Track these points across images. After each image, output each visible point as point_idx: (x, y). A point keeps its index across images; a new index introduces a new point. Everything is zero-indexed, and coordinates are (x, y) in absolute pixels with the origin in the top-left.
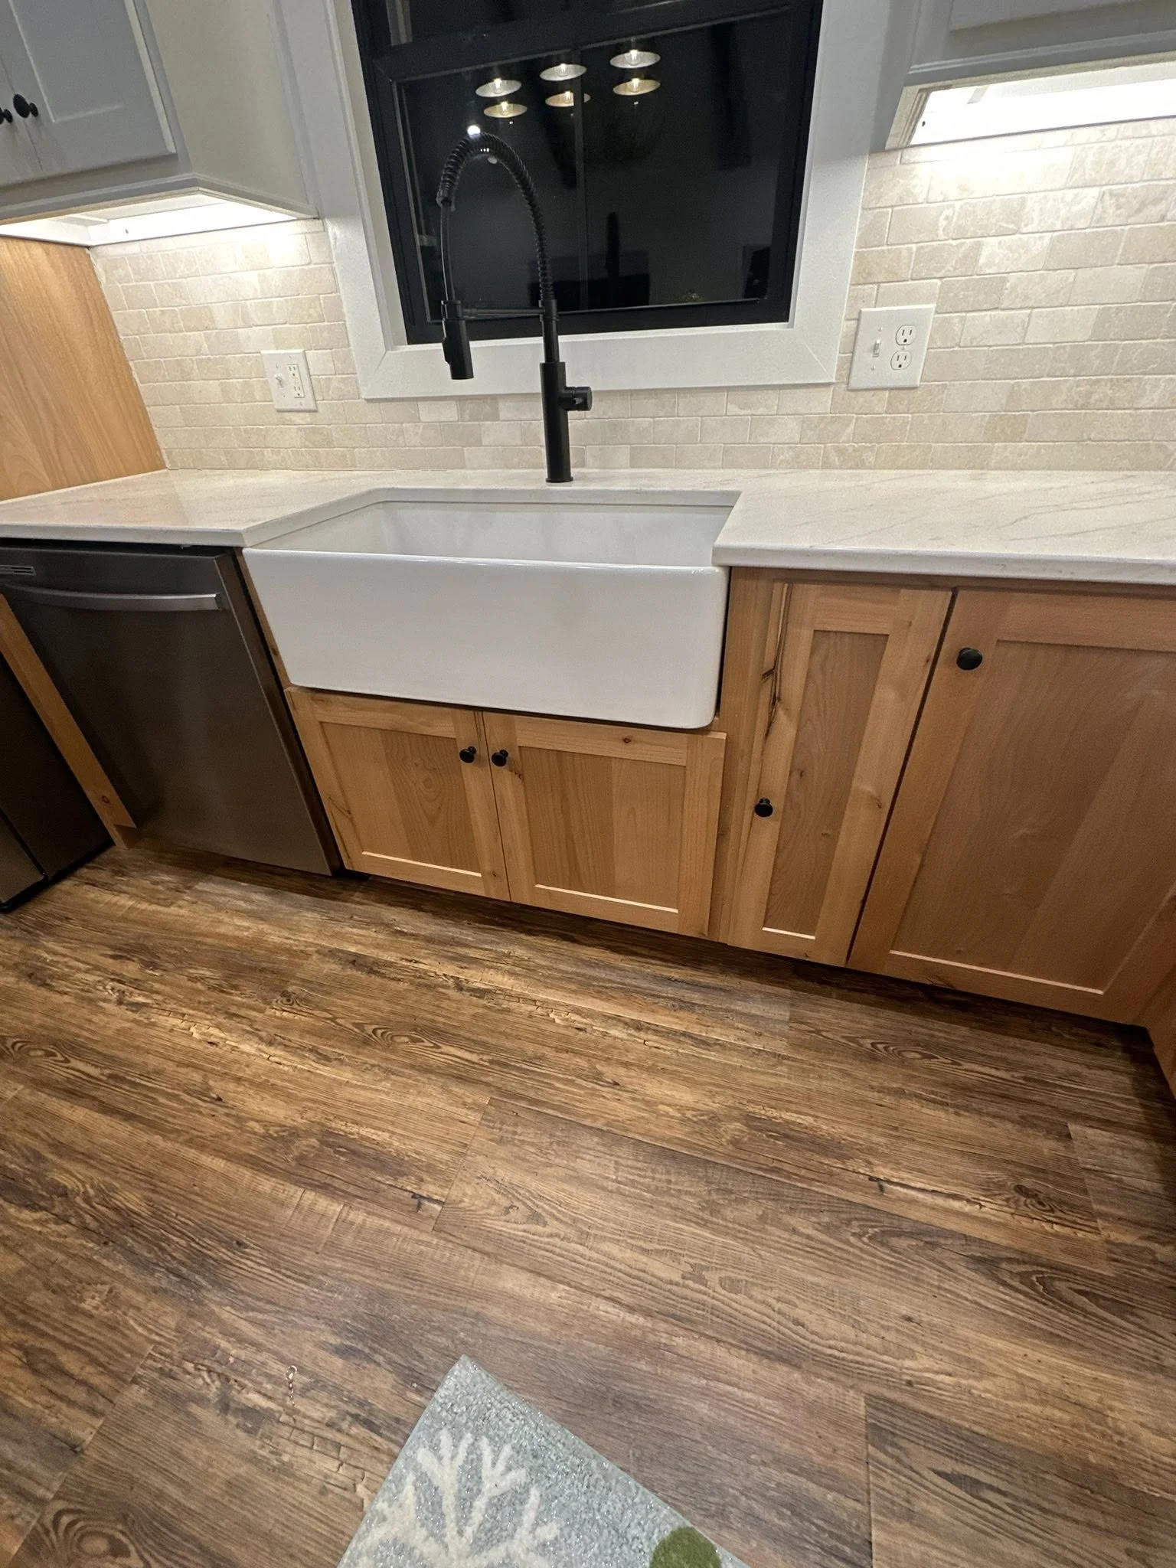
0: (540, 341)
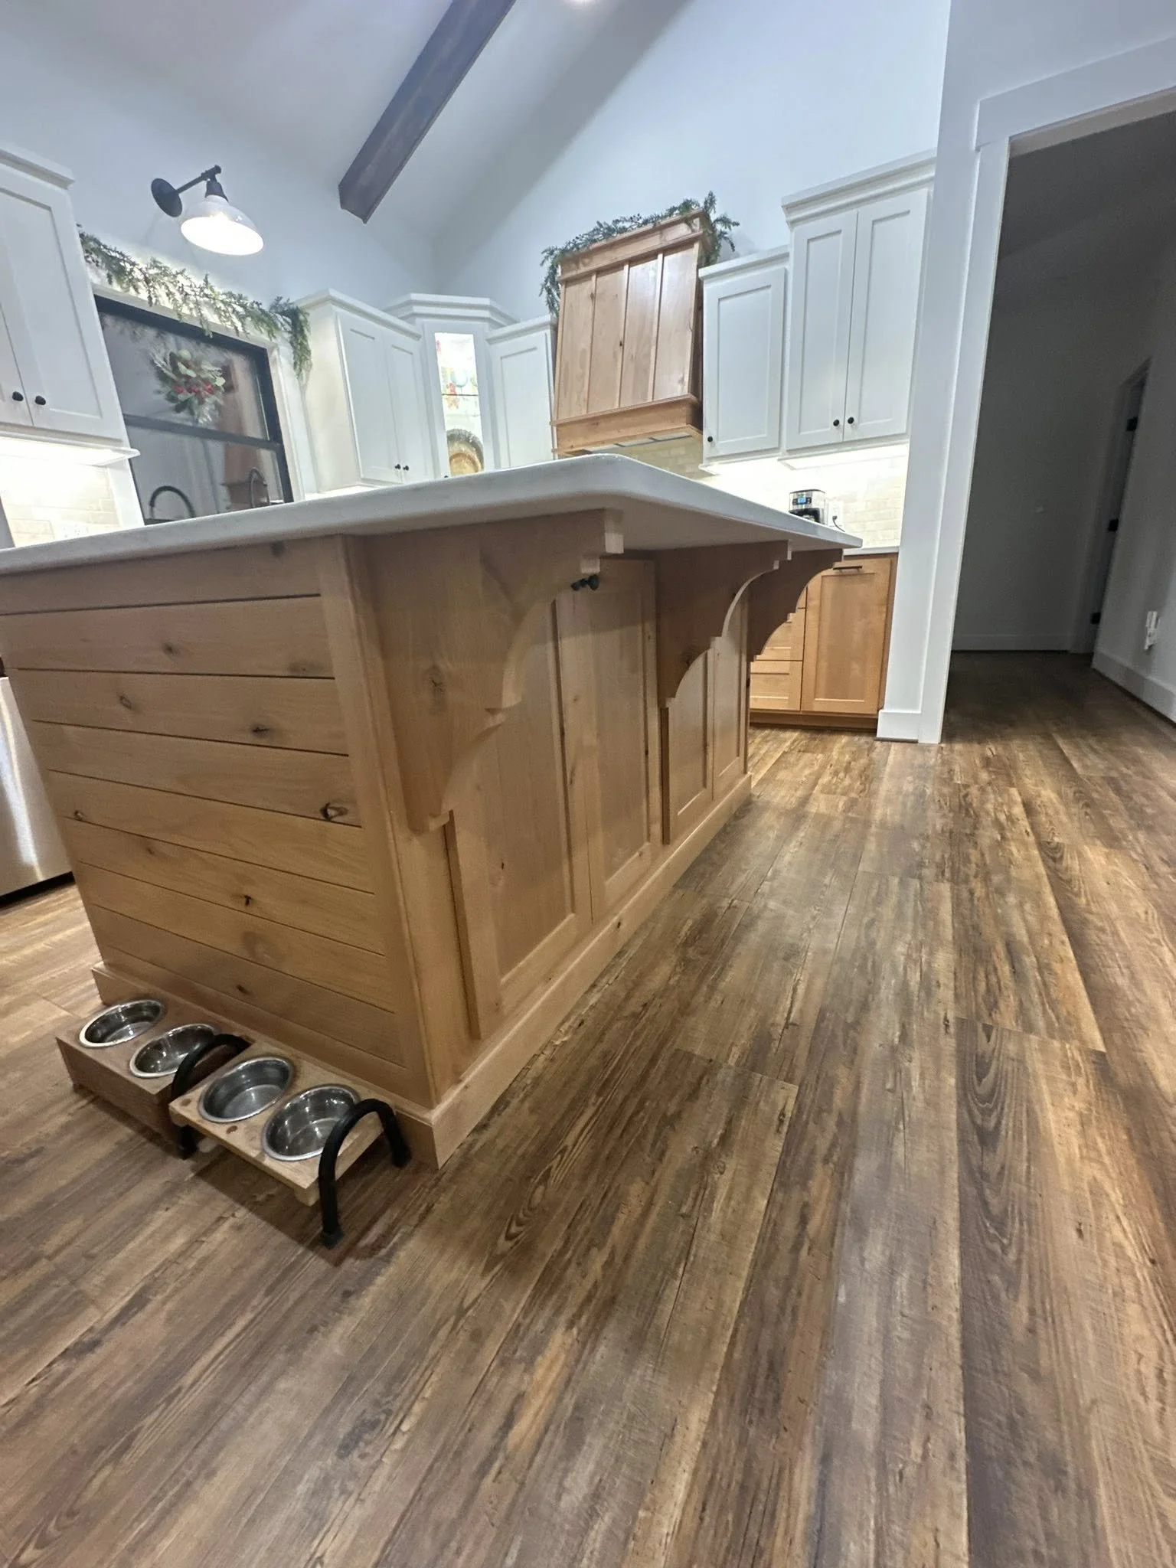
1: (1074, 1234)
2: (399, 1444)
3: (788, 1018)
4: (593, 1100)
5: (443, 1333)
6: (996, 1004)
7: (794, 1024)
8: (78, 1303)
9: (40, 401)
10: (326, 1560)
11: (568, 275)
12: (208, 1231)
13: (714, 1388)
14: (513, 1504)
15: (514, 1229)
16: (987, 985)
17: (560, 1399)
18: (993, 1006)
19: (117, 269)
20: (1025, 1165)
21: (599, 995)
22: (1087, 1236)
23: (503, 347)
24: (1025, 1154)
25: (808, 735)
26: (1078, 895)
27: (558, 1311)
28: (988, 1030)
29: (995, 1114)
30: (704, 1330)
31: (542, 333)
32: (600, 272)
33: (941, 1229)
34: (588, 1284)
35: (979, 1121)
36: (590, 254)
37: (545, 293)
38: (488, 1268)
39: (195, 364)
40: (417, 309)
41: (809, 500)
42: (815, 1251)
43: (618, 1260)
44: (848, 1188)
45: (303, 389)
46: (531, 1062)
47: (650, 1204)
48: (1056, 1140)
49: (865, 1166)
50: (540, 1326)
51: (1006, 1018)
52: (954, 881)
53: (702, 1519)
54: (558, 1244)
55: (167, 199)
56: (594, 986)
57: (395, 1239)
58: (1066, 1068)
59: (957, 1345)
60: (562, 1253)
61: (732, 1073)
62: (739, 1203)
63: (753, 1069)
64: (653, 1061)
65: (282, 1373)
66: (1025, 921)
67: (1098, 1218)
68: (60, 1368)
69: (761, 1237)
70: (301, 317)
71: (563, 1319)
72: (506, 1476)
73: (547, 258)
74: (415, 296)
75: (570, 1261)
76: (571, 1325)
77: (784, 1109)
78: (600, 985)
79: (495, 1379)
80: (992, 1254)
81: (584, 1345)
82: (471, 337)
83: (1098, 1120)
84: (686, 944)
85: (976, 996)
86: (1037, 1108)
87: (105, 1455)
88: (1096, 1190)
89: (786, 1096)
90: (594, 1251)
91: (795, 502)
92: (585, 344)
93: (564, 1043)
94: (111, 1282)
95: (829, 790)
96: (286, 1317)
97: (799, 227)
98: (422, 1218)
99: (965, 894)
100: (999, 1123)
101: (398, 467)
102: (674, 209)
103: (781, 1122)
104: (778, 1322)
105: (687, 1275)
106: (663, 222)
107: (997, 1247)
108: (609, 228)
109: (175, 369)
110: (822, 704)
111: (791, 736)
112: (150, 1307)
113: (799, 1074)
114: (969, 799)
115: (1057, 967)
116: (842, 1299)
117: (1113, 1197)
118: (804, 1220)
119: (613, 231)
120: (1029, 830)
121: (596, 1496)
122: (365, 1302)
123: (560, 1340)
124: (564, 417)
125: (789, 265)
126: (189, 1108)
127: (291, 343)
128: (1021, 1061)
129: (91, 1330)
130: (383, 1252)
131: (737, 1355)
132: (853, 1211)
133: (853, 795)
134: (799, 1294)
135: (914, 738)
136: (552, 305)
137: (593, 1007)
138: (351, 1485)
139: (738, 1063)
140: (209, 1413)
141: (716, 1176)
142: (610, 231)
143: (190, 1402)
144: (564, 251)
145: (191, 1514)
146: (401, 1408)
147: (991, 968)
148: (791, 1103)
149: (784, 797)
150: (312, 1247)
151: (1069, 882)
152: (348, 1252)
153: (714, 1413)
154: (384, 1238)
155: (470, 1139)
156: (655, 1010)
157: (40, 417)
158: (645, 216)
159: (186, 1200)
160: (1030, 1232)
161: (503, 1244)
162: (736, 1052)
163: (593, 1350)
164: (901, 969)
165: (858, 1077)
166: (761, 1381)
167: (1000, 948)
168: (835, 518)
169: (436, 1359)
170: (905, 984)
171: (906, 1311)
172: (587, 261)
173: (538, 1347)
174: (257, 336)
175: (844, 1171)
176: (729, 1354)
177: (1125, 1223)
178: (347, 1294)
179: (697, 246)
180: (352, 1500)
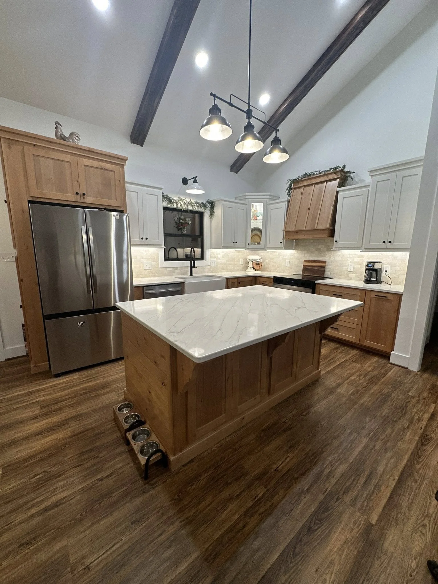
0: (190, 261)
1: (315, 570)
2: (141, 527)
3: (277, 468)
4: (213, 469)
5: (157, 510)
6: (348, 492)
7: (278, 470)
8: (101, 470)
9: (147, 239)
10: (123, 540)
11: (294, 187)
12: (126, 465)
13: (201, 552)
14: (155, 550)
15: (180, 494)
16: (351, 484)
17: (171, 536)
18: (346, 492)
19: (170, 201)
20: (316, 544)
21: (229, 439)
22: (318, 573)
23: (272, 206)
24: (318, 541)
25: (361, 353)
26: (418, 463)
27: (179, 518)
28: (338, 499)
29: (319, 525)
30: (206, 538)
31: (284, 203)
32: (305, 186)
33: (278, 547)
34: (189, 515)
35: (312, 525)
36: (302, 181)
37: (287, 191)
38: (171, 501)
39: (185, 219)
40: (247, 197)
41: (373, 266)
42: (242, 535)
43: (197, 513)
44: (261, 525)
45: (211, 222)
46: (203, 452)
47: (211, 503)
48: (332, 542)
49: (270, 521)
50: (175, 518)
51: (348, 499)
52: (371, 439)
53: (185, 575)
54: (187, 503)
55: (185, 181)
56: (230, 435)
57: (157, 485)
58: (355, 523)
59: (261, 576)
60: (187, 505)
61: (251, 478)
62: (231, 514)
63: (257, 479)
64: (233, 465)
65: (127, 502)
66: (386, 465)
67: (325, 570)
68: (96, 482)
69: (232, 525)
70: (214, 204)
71: (180, 520)
72: (155, 544)
73: (289, 182)
74: (247, 194)
75: (187, 508)
76: (181, 522)
77: (259, 494)
78: (232, 435)
79: (162, 525)
80: (287, 561)
81: (181, 527)
82: (263, 203)
83: (351, 544)
84: (263, 431)
85: (344, 486)
86: (334, 530)
87: (98, 502)
88: (332, 563)
89: (261, 491)
90: (193, 508)
91: (367, 265)
92: (297, 208)
93: (214, 450)
94: (108, 468)
95: (351, 384)
96: (133, 491)
97: (374, 177)
98: (164, 482)
99: (371, 446)
100: (318, 528)
101: (234, 242)
102: (331, 169)
103: (255, 498)
104: (223, 547)
105: (210, 525)
106: (327, 173)
107: (290, 561)
108: (309, 174)
109: (179, 221)
110: (368, 343)
111: (355, 352)
112: (112, 477)
113: (269, 487)
114: (408, 404)
115: (383, 488)
116: (241, 550)
117: (336, 567)
118: (244, 526)
119: (311, 175)
120: (423, 427)
121: (169, 558)
122: (146, 496)
123: (177, 524)
124: (287, 230)
125: (370, 189)
126: (129, 435)
127: (210, 210)
128: (341, 514)
129: (102, 477)
130: (154, 486)
131: (210, 548)
132: (258, 531)
133: (359, 388)
134: (231, 543)
135: (406, 366)
136: (289, 195)
137: (226, 442)
138: (131, 530)
139: (255, 476)
140: (114, 503)
141: (230, 504)
142: (310, 175)
143: (113, 499)
144: (294, 180)
145: (107, 520)
146: (144, 521)
147: (357, 478)
148: (261, 494)
149: (332, 381)
150: (141, 478)
151: (420, 456)
152: (148, 483)
153: (198, 557)
154: (156, 483)
155: (181, 467)
156: (242, 449)
157: (146, 242)
158: (322, 170)
159: (124, 456)
160: (302, 563)
161: (176, 497)
162: (256, 472)
163: (182, 530)
164: (325, 466)
165: (286, 495)
166: (212, 556)
167: (367, 473)
168: (386, 271)
169: (154, 515)
170: (322, 472)
171: (254, 561)
172: (301, 183)
173: (173, 523)
174: (201, 210)
175: (262, 520)
176: (209, 547)
177: (333, 575)
178: (144, 492)
179: (338, 180)
180: (130, 533)
